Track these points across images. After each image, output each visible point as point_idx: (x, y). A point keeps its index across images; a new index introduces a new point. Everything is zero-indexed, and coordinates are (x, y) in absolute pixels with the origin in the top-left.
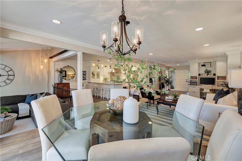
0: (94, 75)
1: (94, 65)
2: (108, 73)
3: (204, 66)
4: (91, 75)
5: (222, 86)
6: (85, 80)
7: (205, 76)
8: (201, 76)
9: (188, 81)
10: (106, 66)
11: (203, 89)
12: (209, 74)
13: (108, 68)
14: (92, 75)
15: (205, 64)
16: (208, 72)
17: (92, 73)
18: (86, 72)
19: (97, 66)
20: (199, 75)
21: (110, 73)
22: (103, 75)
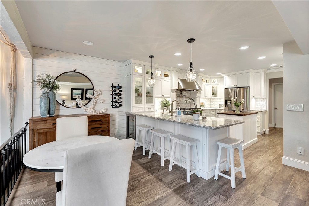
0: (140, 95)
1: (140, 70)
2: (172, 90)
4: (134, 94)
6: (118, 107)
10: (166, 75)
13: (171, 79)
14: (136, 94)
17: (136, 91)
18: (121, 87)
19: (148, 73)
21: (176, 90)
22: (161, 96)
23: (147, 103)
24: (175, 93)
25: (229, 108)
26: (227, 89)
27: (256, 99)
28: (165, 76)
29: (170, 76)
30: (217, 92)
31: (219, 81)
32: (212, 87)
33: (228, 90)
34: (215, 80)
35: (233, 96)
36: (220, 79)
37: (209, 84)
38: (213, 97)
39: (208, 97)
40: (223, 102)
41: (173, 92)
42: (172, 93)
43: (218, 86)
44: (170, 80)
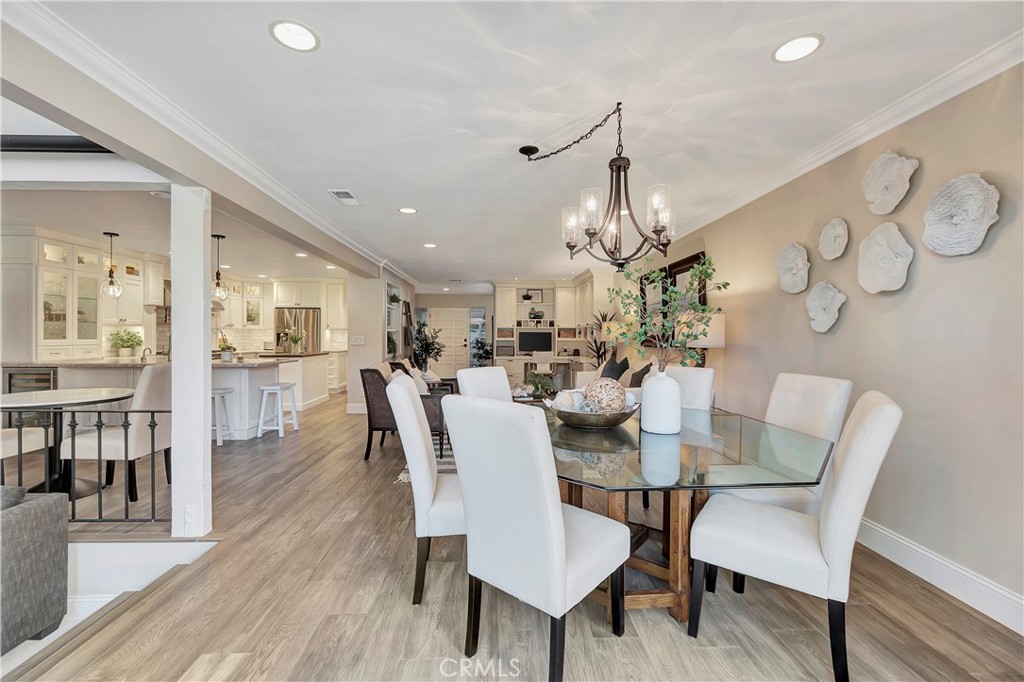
0: (63, 319)
1: (52, 252)
2: (147, 307)
3: (527, 297)
4: (40, 315)
5: (566, 354)
7: (531, 327)
8: (524, 329)
9: (468, 343)
10: (131, 271)
11: (536, 365)
12: (540, 322)
13: (145, 282)
15: (530, 293)
16: (536, 316)
19: (80, 261)
20: (519, 324)
21: (157, 307)
22: (116, 321)
23: (79, 338)
24: (155, 315)
25: (285, 348)
26: (280, 310)
27: (332, 331)
28: (128, 273)
29: (141, 273)
30: (258, 314)
31: (263, 290)
32: (248, 302)
33: (283, 312)
34: (253, 288)
35: (292, 323)
36: (266, 287)
37: (241, 295)
38: (250, 326)
39: (238, 325)
40: (271, 338)
41: (149, 312)
42: (146, 314)
43: (261, 301)
44: (142, 283)
